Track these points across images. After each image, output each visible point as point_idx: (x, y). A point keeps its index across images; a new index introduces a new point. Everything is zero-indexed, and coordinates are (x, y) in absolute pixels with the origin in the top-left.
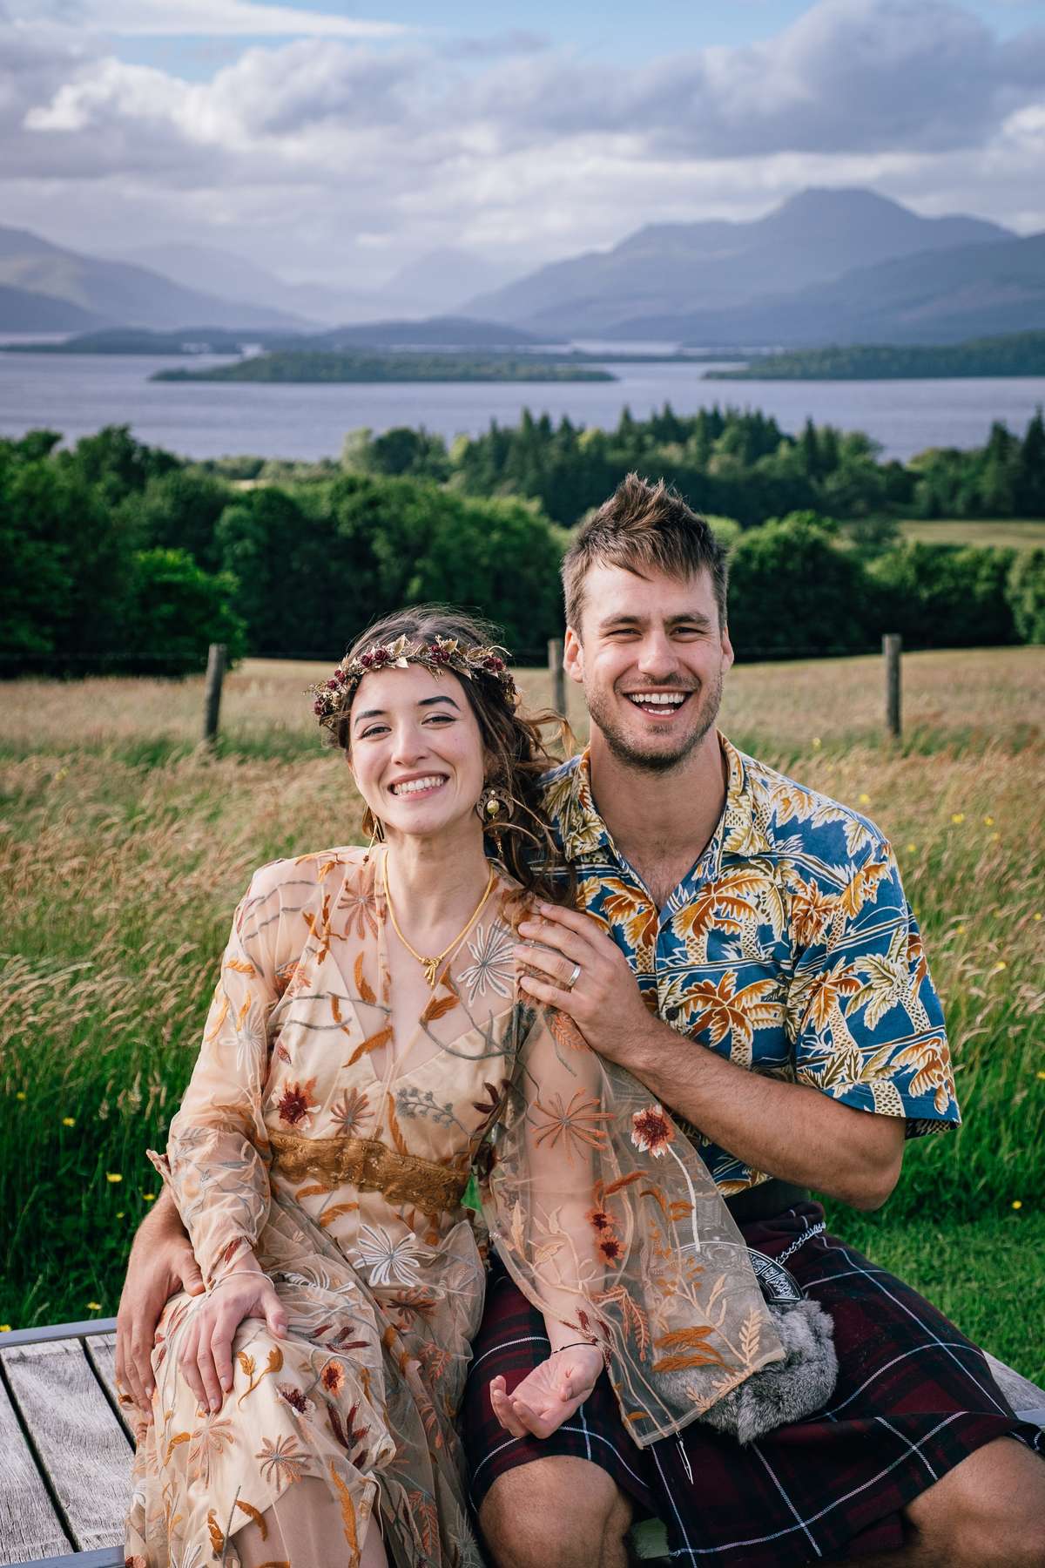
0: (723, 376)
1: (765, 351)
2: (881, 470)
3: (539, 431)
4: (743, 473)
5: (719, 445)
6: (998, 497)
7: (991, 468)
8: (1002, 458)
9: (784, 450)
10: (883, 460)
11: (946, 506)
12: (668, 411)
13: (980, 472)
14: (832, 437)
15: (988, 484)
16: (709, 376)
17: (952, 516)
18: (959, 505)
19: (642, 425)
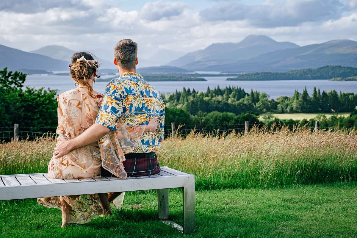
0: (232, 79)
1: (241, 73)
2: (269, 102)
3: (188, 93)
4: (237, 103)
5: (231, 96)
6: (297, 108)
7: (295, 101)
8: (298, 99)
9: (246, 97)
10: (270, 99)
11: (285, 110)
12: (218, 88)
13: (292, 102)
14: (258, 94)
15: (294, 105)
16: (228, 79)
17: (287, 112)
18: (288, 110)
19: (212, 91)
